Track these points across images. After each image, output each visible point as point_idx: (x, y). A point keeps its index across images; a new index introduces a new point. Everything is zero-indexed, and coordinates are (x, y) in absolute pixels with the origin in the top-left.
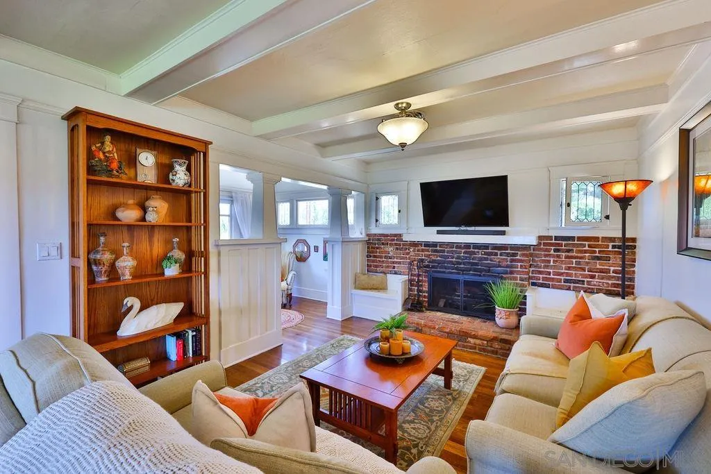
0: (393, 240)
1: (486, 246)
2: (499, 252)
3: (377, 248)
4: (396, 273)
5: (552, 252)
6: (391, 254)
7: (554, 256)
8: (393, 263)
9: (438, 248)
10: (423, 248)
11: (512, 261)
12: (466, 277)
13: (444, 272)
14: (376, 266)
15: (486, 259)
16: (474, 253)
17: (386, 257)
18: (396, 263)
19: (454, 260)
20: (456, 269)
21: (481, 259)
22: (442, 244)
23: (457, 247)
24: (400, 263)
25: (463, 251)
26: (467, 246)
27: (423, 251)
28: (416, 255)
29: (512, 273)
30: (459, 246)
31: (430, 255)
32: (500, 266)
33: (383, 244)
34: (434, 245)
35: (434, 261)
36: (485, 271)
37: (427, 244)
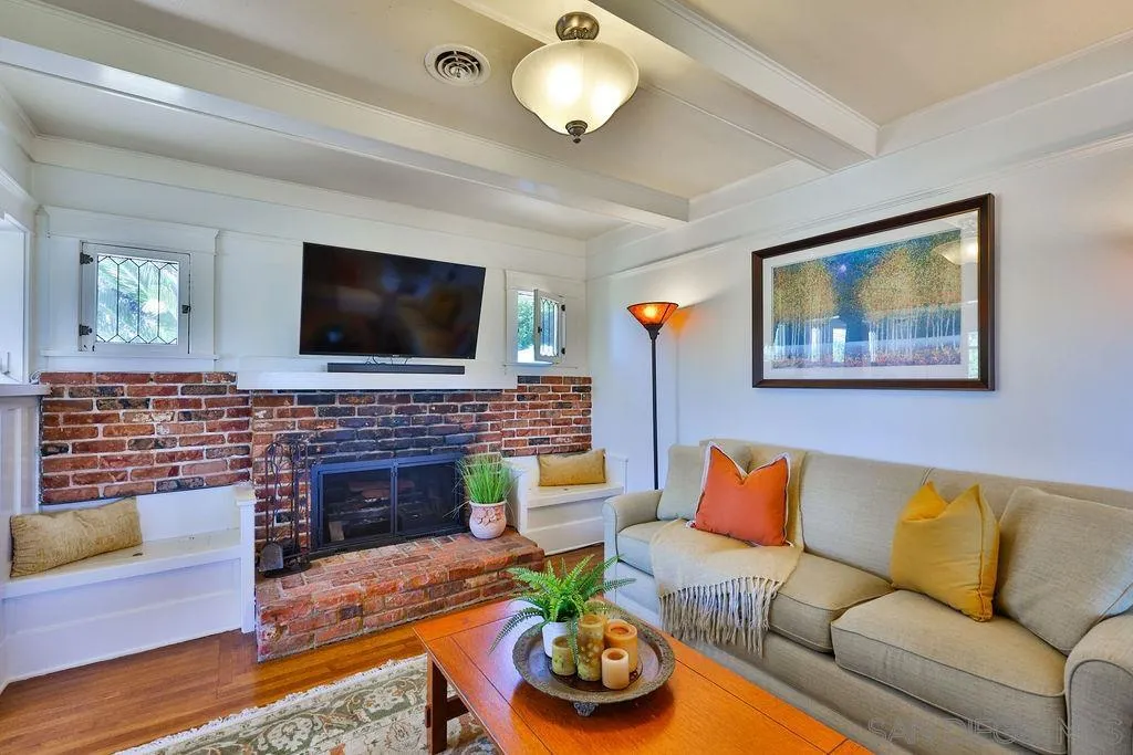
0: (173, 391)
1: (436, 396)
2: (459, 405)
3: (98, 419)
4: (181, 486)
5: (516, 401)
6: (162, 433)
7: (518, 407)
8: (172, 457)
9: (337, 405)
10: (296, 406)
11: (480, 419)
12: (403, 460)
13: (352, 459)
14: (93, 479)
15: (439, 420)
16: (418, 410)
17: (137, 444)
18: (183, 457)
19: (376, 428)
20: (382, 446)
21: (430, 421)
22: (346, 395)
23: (383, 400)
24: (197, 455)
25: (394, 407)
26: (403, 395)
27: (295, 413)
28: (276, 426)
29: (478, 440)
30: (386, 396)
31: (316, 423)
32: (461, 431)
33: (126, 404)
34: (327, 397)
35: (325, 437)
36: (436, 442)
37: (307, 397)
